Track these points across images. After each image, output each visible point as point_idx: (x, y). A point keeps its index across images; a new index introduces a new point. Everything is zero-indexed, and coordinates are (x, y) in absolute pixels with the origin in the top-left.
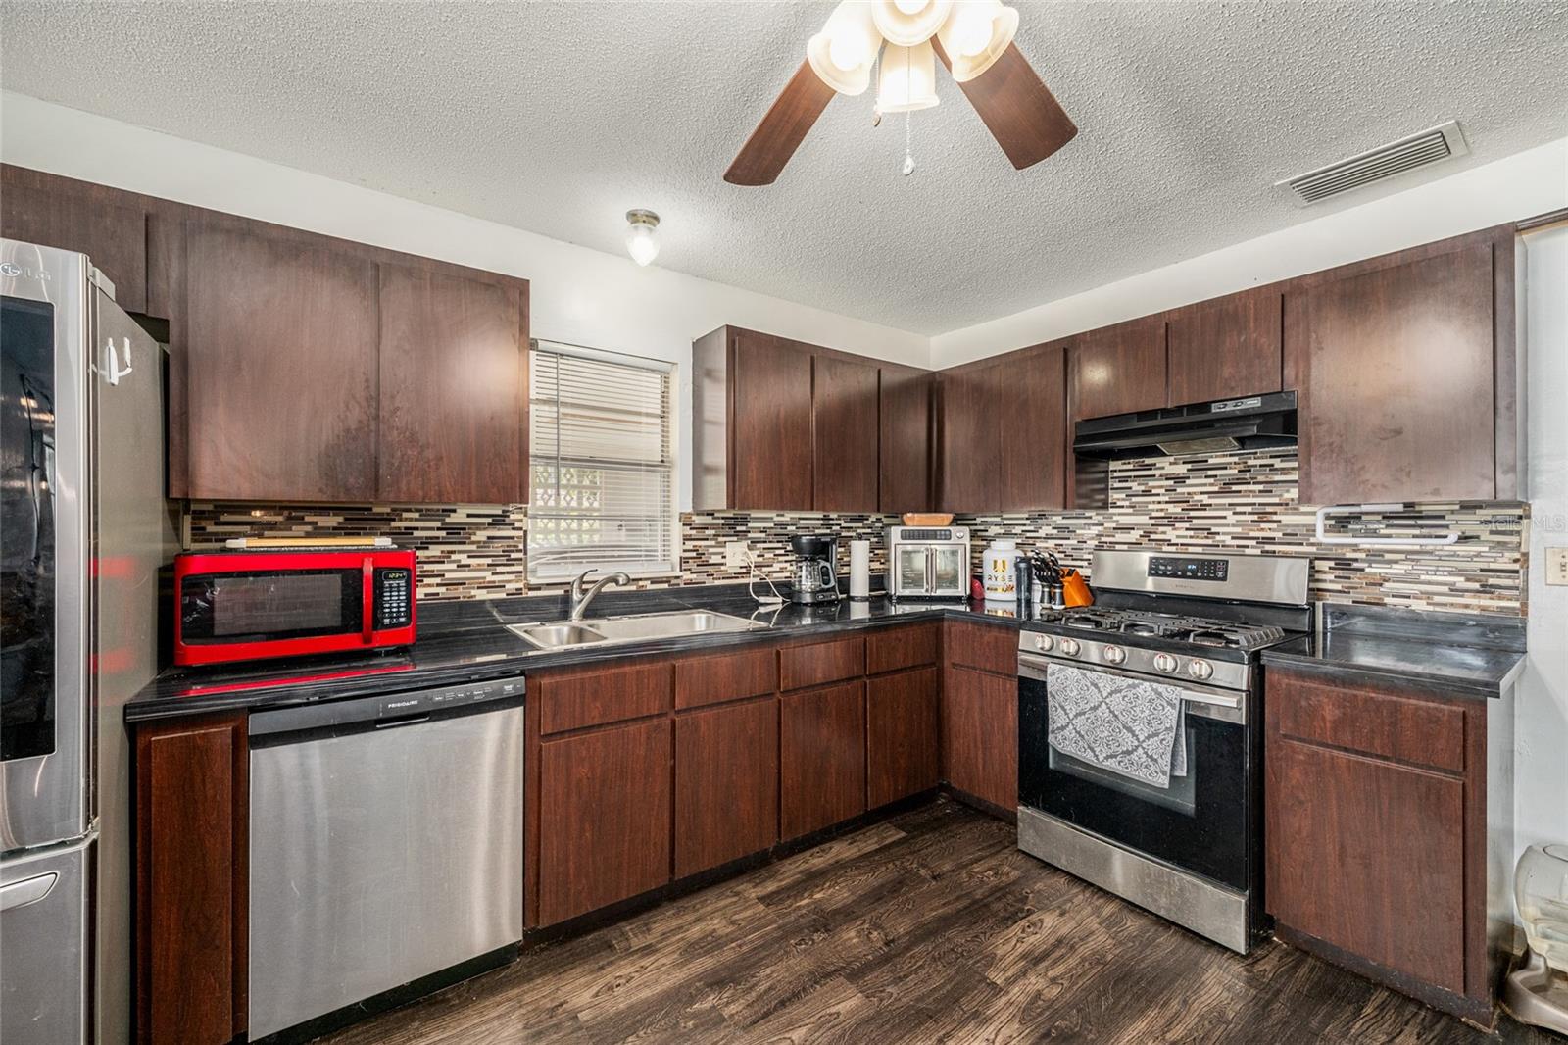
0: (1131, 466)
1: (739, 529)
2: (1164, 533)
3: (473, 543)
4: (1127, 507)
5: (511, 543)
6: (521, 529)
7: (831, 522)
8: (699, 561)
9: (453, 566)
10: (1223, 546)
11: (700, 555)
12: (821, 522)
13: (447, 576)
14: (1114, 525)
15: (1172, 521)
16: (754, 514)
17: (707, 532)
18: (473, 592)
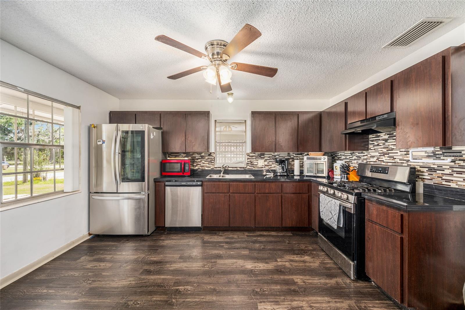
1: (262, 157)
2: (382, 158)
3: (205, 159)
4: (373, 150)
5: (211, 159)
6: (213, 156)
7: (290, 155)
8: (251, 164)
9: (202, 163)
10: (397, 163)
11: (251, 163)
13: (201, 165)
14: (370, 156)
15: (384, 154)
16: (266, 153)
17: (253, 157)
18: (205, 168)
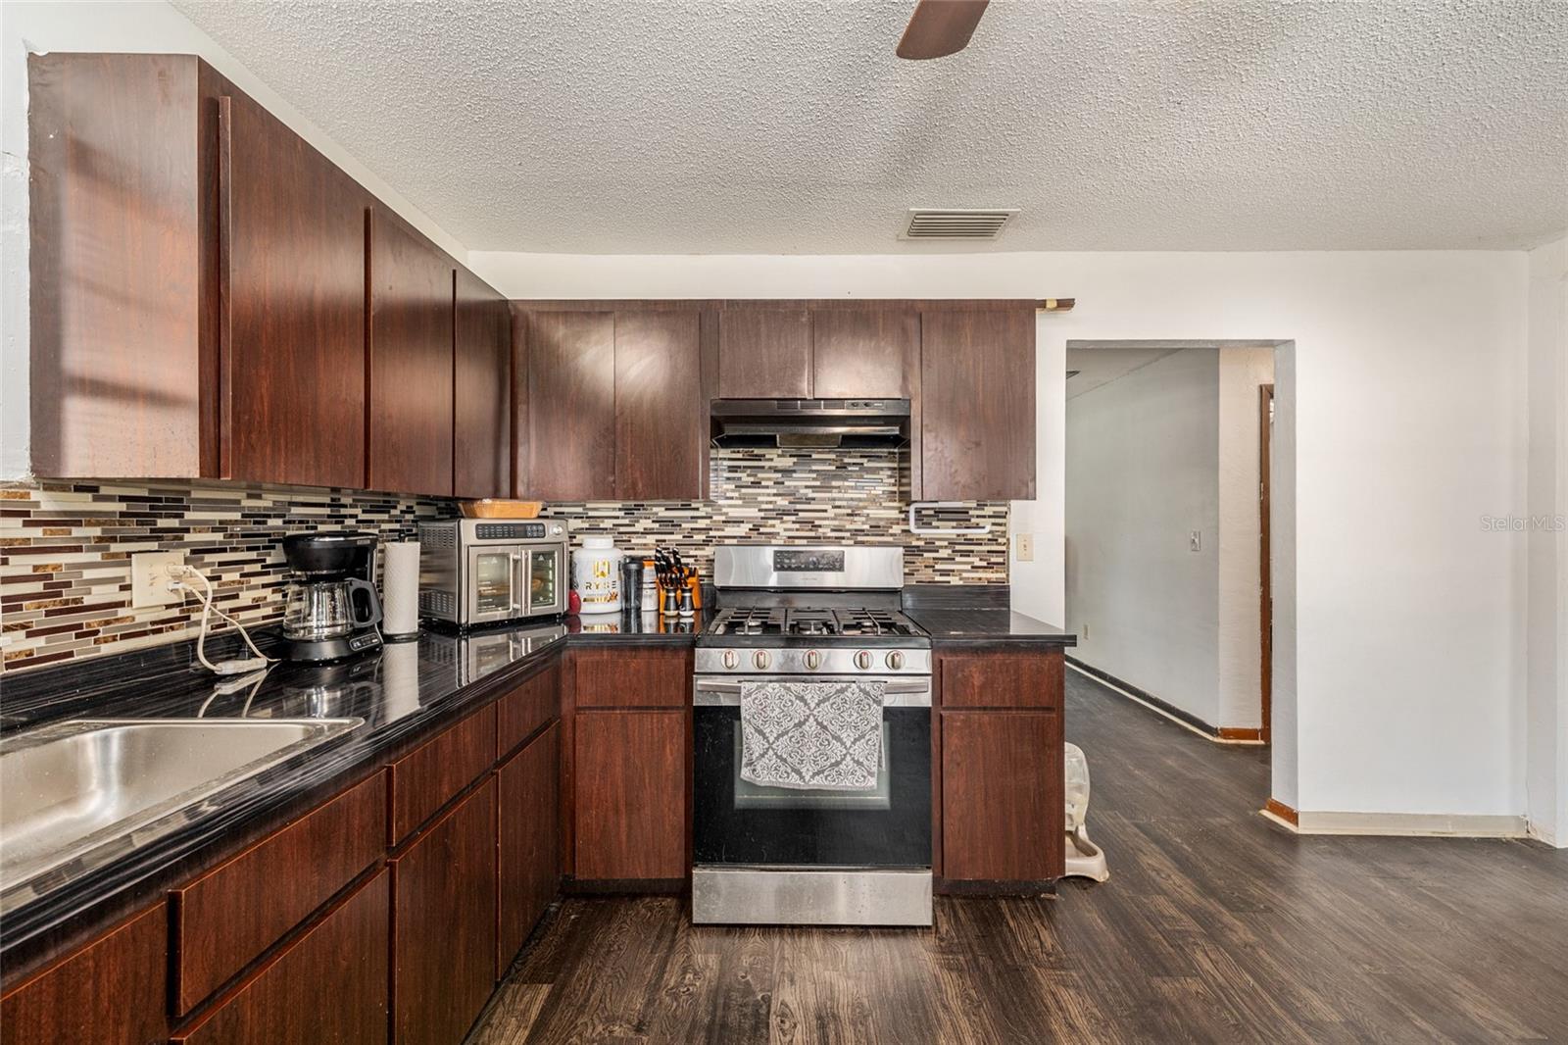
0: (740, 456)
1: (162, 523)
2: (773, 526)
4: (737, 498)
8: (51, 604)
10: (824, 538)
11: (54, 589)
12: (327, 511)
14: (723, 518)
15: (781, 514)
17: (76, 532)
